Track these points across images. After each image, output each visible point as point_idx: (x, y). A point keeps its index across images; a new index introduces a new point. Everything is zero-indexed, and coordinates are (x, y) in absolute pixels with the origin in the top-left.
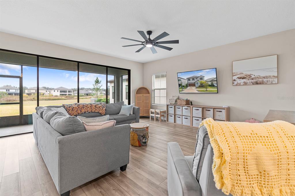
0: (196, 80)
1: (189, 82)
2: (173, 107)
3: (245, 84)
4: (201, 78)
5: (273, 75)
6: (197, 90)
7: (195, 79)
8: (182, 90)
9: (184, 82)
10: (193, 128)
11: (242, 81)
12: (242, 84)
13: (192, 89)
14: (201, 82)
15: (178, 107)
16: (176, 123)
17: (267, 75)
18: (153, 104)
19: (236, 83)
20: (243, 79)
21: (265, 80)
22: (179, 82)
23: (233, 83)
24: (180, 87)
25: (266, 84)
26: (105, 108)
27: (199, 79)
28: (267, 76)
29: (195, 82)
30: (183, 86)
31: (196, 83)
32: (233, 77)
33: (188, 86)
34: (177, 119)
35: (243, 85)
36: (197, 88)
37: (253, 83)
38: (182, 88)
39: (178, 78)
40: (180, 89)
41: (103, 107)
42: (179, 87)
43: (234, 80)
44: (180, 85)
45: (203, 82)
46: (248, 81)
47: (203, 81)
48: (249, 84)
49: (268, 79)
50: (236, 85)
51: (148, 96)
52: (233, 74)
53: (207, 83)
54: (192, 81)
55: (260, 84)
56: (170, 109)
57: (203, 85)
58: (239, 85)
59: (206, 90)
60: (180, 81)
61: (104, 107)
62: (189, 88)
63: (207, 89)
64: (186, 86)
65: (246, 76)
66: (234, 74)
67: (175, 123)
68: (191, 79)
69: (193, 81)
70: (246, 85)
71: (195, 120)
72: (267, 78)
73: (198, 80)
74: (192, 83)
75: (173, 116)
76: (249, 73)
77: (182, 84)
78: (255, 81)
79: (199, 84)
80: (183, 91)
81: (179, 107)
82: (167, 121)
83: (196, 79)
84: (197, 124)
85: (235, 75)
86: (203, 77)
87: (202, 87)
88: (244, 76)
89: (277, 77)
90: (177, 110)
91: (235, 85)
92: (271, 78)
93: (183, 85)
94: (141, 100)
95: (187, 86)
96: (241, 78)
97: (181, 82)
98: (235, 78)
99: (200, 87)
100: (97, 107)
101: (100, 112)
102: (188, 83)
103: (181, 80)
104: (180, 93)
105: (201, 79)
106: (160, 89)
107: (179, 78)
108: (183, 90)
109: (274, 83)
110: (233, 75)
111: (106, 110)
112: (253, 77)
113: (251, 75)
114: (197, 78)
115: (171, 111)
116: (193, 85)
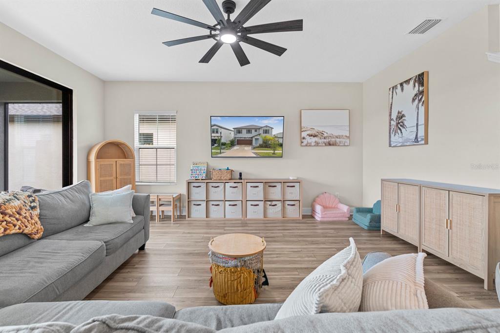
0: (254, 133)
1: (239, 135)
2: (204, 185)
3: (317, 144)
4: (266, 130)
5: (345, 135)
6: (254, 153)
7: (253, 131)
8: (219, 151)
9: (227, 136)
10: (248, 222)
11: (314, 139)
12: (313, 144)
13: (244, 150)
14: (265, 137)
15: (214, 185)
16: (209, 217)
17: (340, 134)
18: (137, 184)
19: (305, 142)
20: (314, 137)
21: (338, 140)
22: (213, 135)
23: (302, 142)
24: (216, 145)
25: (339, 145)
26: (38, 211)
27: (261, 131)
28: (340, 136)
29: (252, 138)
30: (224, 144)
31: (254, 139)
32: (302, 133)
33: (236, 143)
34: (212, 209)
35: (314, 146)
36: (254, 148)
37: (325, 144)
38: (219, 148)
39: (211, 127)
40: (214, 149)
41: (28, 208)
42: (212, 145)
43: (304, 138)
44: (214, 141)
45: (269, 138)
46: (320, 141)
47: (268, 136)
48: (321, 145)
49: (341, 140)
50: (306, 146)
51: (130, 165)
52: (301, 128)
53: (276, 141)
54: (244, 135)
55: (333, 145)
56: (194, 191)
57: (269, 142)
58: (310, 146)
59: (274, 154)
60: (217, 132)
61: (33, 208)
62: (238, 148)
63: (276, 152)
64: (230, 145)
65: (317, 134)
66: (304, 129)
67: (208, 219)
68: (244, 131)
69: (249, 135)
70: (318, 146)
71: (252, 205)
72: (340, 138)
73: (260, 134)
74: (245, 138)
75: (204, 204)
76: (321, 129)
77: (220, 140)
78: (328, 140)
79: (260, 142)
80: (220, 153)
81: (217, 185)
82: (188, 217)
83: (256, 131)
84: (256, 212)
85: (305, 131)
86: (270, 129)
87: (265, 147)
88: (315, 133)
89: (348, 137)
90: (212, 190)
91: (304, 146)
92: (344, 139)
93: (223, 141)
94: (111, 176)
95: (232, 144)
96: (311, 136)
97: (219, 135)
98: (304, 134)
99: (261, 146)
100: (9, 211)
101: (26, 231)
102: (235, 138)
103: (220, 130)
104: (212, 157)
105: (266, 132)
106: (157, 149)
107: (214, 125)
108: (222, 151)
109: (346, 144)
110: (302, 130)
111: (40, 217)
112: (325, 135)
113: (323, 133)
114: (258, 130)
115: (199, 194)
116: (248, 142)
